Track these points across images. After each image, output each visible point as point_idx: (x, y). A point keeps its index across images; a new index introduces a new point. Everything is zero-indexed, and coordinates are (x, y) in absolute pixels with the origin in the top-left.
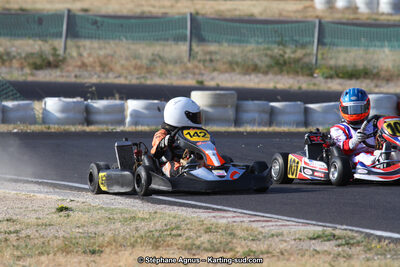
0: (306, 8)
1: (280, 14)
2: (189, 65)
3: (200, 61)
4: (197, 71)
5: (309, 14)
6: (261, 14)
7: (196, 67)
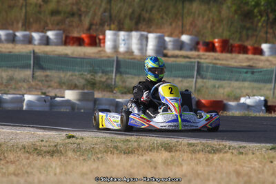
0: (100, 51)
1: (85, 54)
2: (33, 83)
3: (39, 81)
4: (38, 87)
5: (103, 55)
6: (72, 54)
7: (37, 85)
